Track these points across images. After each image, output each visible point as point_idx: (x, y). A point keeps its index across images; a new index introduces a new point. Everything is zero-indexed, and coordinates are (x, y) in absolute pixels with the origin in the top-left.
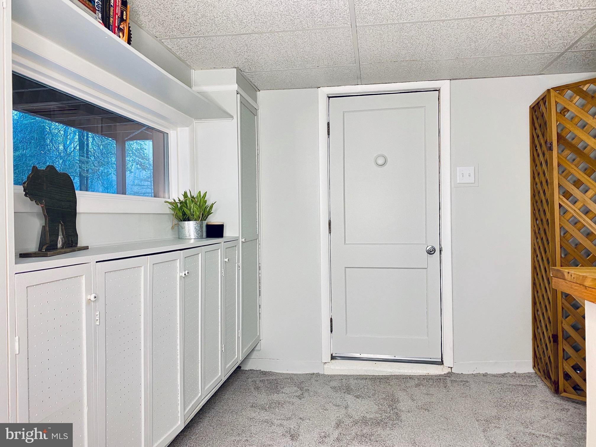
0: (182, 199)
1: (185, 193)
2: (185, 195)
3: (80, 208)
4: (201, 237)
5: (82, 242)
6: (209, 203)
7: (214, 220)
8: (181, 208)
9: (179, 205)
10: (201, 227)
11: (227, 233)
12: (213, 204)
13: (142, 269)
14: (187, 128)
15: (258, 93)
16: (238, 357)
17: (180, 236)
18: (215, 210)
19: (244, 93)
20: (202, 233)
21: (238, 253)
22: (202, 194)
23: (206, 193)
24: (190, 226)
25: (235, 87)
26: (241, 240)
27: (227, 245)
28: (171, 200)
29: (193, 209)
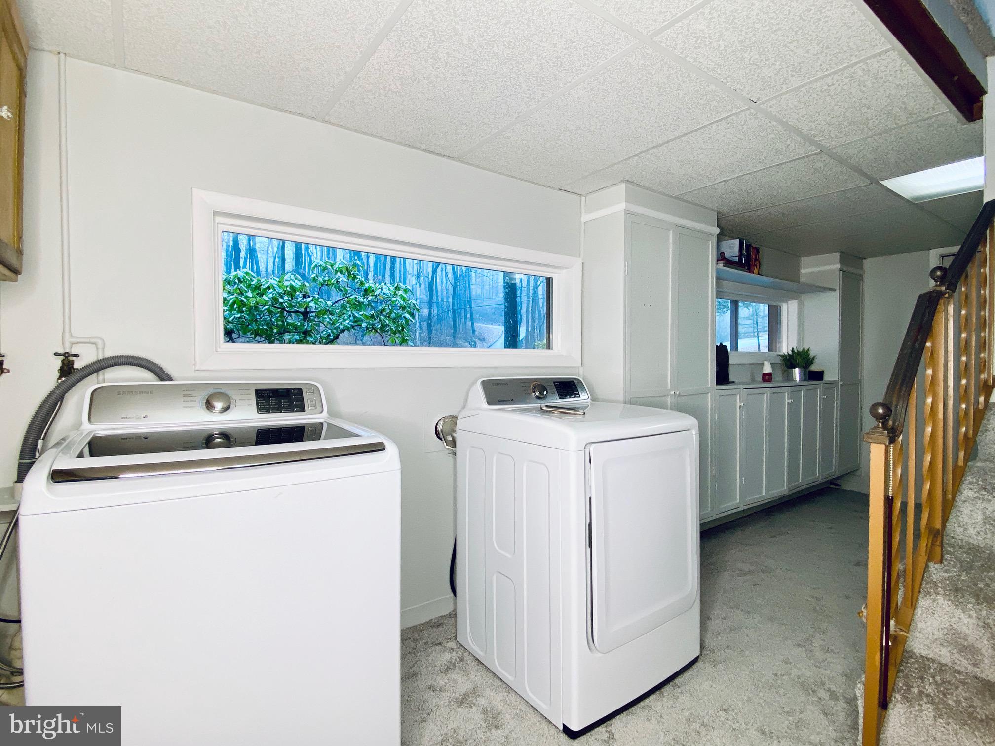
0: (790, 353)
1: (793, 349)
2: (793, 350)
3: (731, 361)
4: (805, 380)
5: (731, 379)
6: (811, 355)
7: (814, 367)
8: (789, 360)
9: (788, 358)
10: (805, 373)
11: (827, 377)
12: (814, 357)
13: (765, 395)
14: (796, 301)
15: (864, 261)
16: (834, 470)
17: (789, 377)
18: (816, 360)
19: (845, 268)
20: (805, 376)
21: (836, 393)
22: (806, 349)
23: (809, 349)
24: (796, 371)
25: (838, 266)
26: (840, 383)
27: (827, 386)
28: (781, 354)
29: (799, 359)
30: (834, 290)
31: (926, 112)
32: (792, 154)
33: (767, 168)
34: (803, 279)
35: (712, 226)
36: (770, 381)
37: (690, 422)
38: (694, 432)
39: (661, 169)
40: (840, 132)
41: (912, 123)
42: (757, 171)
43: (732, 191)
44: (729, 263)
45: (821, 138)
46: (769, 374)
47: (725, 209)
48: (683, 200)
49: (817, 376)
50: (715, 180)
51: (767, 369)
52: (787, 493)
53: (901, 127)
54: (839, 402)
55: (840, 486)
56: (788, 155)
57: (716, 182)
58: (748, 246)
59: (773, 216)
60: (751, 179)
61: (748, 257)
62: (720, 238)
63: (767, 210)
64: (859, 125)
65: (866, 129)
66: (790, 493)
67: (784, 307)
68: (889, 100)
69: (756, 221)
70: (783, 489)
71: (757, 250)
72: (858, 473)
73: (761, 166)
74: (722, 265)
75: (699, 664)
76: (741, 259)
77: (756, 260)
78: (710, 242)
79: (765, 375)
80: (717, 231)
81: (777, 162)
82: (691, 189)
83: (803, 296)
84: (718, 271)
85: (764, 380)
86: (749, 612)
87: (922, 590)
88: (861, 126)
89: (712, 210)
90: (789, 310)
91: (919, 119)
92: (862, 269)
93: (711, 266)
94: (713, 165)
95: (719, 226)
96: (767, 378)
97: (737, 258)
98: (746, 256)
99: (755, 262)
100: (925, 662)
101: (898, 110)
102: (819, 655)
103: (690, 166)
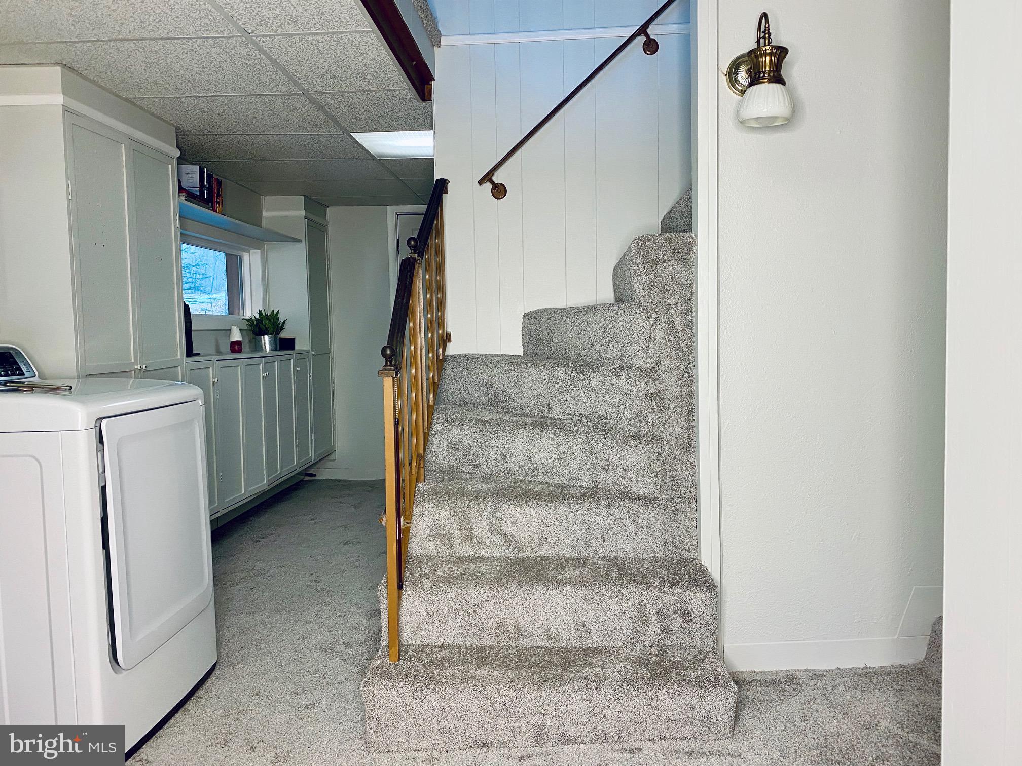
0: (257, 316)
1: (260, 311)
2: (260, 314)
4: (275, 350)
6: (281, 320)
7: (284, 335)
8: (257, 325)
9: (255, 322)
10: (275, 341)
11: (298, 346)
12: (285, 321)
13: (239, 368)
14: (259, 251)
15: (327, 209)
16: (312, 457)
17: (257, 347)
18: (286, 326)
19: (311, 216)
20: (276, 345)
21: (309, 363)
22: (275, 312)
23: (278, 312)
24: (266, 340)
25: (303, 213)
26: (311, 353)
27: (300, 356)
28: (248, 318)
29: (268, 324)
30: (301, 241)
31: (392, 85)
32: (275, 89)
33: (245, 96)
34: (265, 224)
35: (171, 145)
36: (240, 351)
37: (194, 391)
38: (200, 402)
39: (118, 65)
40: (323, 82)
41: (381, 90)
42: (234, 96)
43: (201, 110)
44: (191, 196)
45: (305, 82)
46: (239, 343)
47: (185, 126)
48: (135, 105)
49: (288, 344)
50: (185, 92)
51: (236, 336)
52: (266, 488)
53: (372, 91)
54: (311, 374)
55: (315, 475)
56: (270, 88)
57: (183, 96)
58: (210, 176)
59: (240, 145)
60: (226, 102)
61: (211, 190)
62: (181, 160)
63: (235, 138)
64: (339, 80)
65: (344, 85)
66: (271, 486)
67: (245, 257)
68: (365, 68)
69: (220, 147)
70: (264, 484)
71: (220, 183)
72: (332, 458)
73: (240, 92)
74: (183, 198)
75: (217, 672)
76: (202, 192)
77: (219, 195)
78: (170, 166)
79: (233, 344)
80: (177, 153)
81: (258, 92)
82: (151, 95)
83: (266, 245)
84: (180, 204)
85: (233, 351)
86: (254, 612)
87: (415, 501)
88: (340, 82)
89: (172, 124)
90: (251, 262)
91: (386, 88)
92: (325, 218)
93: (173, 200)
94: (187, 77)
95: (178, 147)
96: (236, 347)
97: (198, 190)
98: (209, 188)
99: (217, 198)
100: (420, 560)
101: (371, 77)
102: (330, 622)
103: (158, 70)
